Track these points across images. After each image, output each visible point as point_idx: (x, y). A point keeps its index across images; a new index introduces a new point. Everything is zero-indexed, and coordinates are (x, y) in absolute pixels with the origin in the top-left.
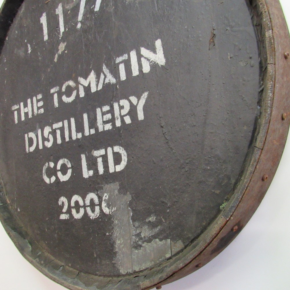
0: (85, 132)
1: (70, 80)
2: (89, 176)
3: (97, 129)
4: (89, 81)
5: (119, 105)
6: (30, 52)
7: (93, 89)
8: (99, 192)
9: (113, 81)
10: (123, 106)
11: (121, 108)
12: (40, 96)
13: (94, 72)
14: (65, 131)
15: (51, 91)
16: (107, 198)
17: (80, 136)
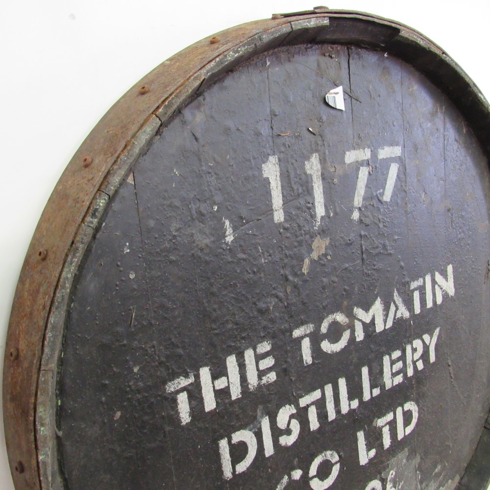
0: (364, 396)
1: (337, 312)
2: (369, 459)
3: (383, 387)
4: (373, 314)
5: (412, 347)
6: (230, 239)
7: (379, 328)
8: (382, 475)
9: (407, 314)
10: (416, 348)
11: (414, 350)
12: (265, 347)
13: (381, 300)
14: (327, 404)
15: (294, 333)
16: (393, 476)
17: (355, 404)
